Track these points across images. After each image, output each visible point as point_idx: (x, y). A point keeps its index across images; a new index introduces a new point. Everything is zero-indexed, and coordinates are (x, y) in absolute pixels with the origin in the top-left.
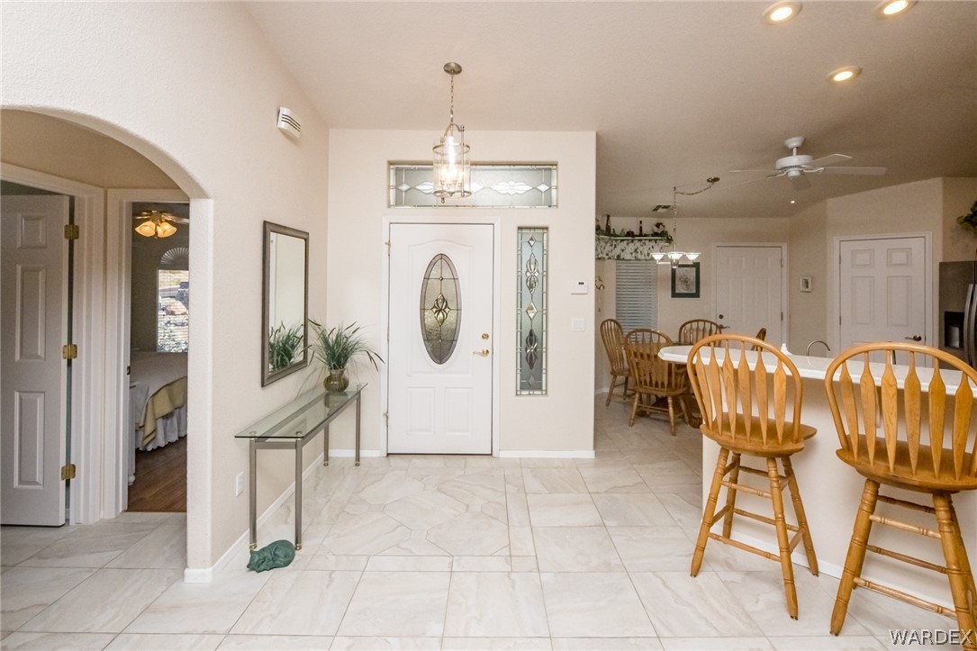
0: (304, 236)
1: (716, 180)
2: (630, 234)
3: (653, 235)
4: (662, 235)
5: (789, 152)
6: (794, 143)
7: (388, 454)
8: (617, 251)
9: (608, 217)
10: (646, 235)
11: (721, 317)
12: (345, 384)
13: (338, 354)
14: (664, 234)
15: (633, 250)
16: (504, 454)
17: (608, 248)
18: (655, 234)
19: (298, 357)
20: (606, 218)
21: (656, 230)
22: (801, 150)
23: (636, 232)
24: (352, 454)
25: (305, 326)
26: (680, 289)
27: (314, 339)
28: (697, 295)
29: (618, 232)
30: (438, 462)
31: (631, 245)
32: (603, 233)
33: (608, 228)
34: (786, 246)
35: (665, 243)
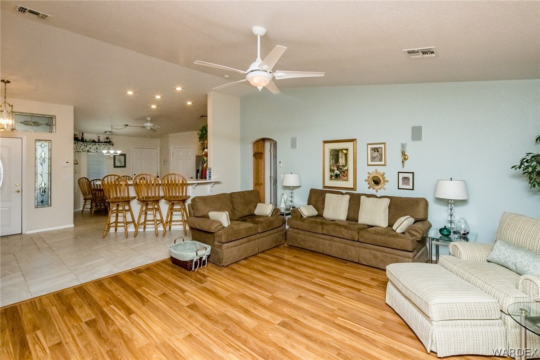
1: (127, 125)
2: (94, 141)
3: (104, 142)
4: (109, 142)
5: (147, 121)
6: (149, 119)
8: (88, 148)
9: (83, 134)
10: (101, 142)
14: (110, 142)
15: (95, 148)
17: (83, 147)
18: (106, 142)
20: (81, 134)
21: (106, 140)
22: (151, 121)
23: (97, 140)
26: (117, 164)
28: (125, 166)
29: (87, 140)
31: (94, 146)
32: (79, 141)
33: (83, 139)
34: (159, 149)
35: (109, 146)
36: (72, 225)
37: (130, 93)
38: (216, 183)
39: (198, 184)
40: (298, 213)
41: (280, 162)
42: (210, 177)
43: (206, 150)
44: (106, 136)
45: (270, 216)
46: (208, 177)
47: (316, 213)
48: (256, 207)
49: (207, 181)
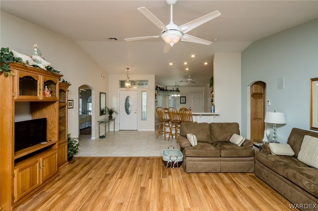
0: (105, 94)
1: (182, 81)
2: (171, 91)
5: (189, 78)
6: (190, 76)
7: (120, 130)
8: (169, 94)
10: (174, 91)
11: (190, 108)
12: (112, 117)
13: (111, 112)
15: (172, 94)
16: (139, 130)
17: (167, 94)
18: (177, 91)
19: (104, 113)
21: (176, 90)
22: (191, 78)
23: (172, 90)
24: (113, 130)
25: (105, 108)
26: (182, 102)
27: (107, 110)
28: (185, 103)
29: (168, 90)
30: (128, 131)
32: (165, 91)
33: (166, 90)
34: (204, 93)
35: (178, 92)
36: (154, 130)
37: (171, 64)
38: (217, 115)
39: (202, 115)
40: (268, 149)
41: (268, 101)
42: (214, 111)
43: (213, 93)
44: (177, 88)
45: (239, 145)
46: (213, 111)
47: (291, 153)
48: (231, 136)
49: (213, 113)
